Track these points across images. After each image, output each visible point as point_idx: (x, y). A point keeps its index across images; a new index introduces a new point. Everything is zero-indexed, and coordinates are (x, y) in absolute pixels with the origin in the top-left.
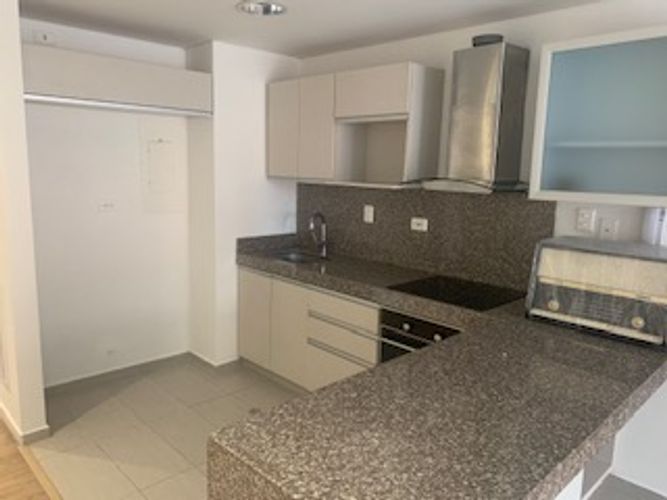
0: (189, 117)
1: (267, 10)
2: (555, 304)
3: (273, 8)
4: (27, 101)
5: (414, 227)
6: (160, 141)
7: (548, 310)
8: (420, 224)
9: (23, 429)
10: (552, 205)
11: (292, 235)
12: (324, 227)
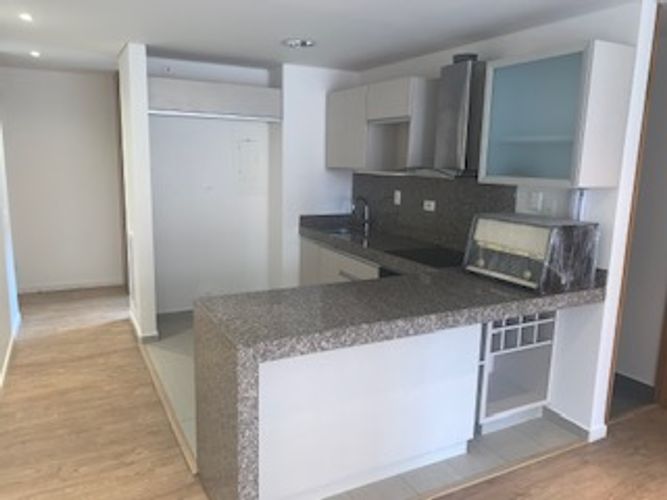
0: (269, 123)
1: (304, 44)
2: (481, 262)
3: (308, 43)
4: (150, 115)
5: (426, 208)
6: (248, 141)
7: (477, 266)
8: (430, 206)
9: (143, 332)
10: (514, 188)
11: (347, 216)
12: (366, 208)
